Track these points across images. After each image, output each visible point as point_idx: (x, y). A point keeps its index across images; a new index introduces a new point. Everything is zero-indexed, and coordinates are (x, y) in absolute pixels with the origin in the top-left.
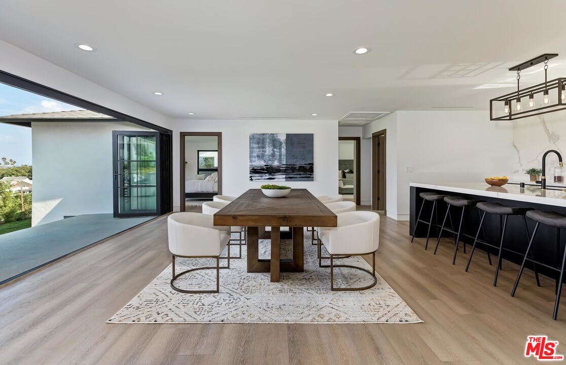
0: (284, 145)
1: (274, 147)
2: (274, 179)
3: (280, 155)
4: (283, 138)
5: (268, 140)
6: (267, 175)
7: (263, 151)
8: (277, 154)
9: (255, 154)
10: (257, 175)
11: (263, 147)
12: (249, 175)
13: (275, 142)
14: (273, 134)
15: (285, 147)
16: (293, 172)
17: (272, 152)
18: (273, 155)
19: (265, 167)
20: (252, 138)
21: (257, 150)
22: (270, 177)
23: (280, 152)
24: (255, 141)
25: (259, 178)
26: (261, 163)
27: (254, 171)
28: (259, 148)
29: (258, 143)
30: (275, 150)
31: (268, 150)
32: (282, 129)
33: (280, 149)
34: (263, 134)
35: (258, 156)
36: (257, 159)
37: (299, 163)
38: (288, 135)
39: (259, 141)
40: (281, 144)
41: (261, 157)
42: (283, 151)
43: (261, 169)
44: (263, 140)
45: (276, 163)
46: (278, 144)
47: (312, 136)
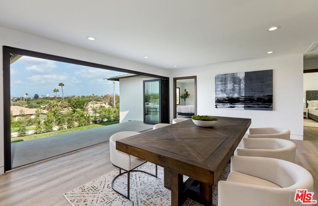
0: (243, 82)
1: (235, 83)
3: (240, 89)
4: (242, 76)
5: (229, 78)
7: (225, 87)
8: (237, 88)
9: (219, 89)
10: (221, 104)
11: (226, 84)
12: (215, 104)
13: (235, 79)
14: (234, 74)
15: (244, 83)
17: (232, 87)
18: (233, 90)
19: (227, 99)
20: (217, 78)
21: (220, 86)
23: (240, 86)
24: (219, 79)
26: (224, 96)
27: (219, 101)
28: (222, 84)
29: (222, 81)
30: (235, 85)
31: (230, 86)
33: (240, 84)
34: (225, 74)
35: (221, 91)
36: (220, 93)
37: (257, 95)
38: (246, 73)
39: (223, 79)
40: (240, 80)
41: (224, 91)
42: (242, 86)
44: (225, 79)
45: (236, 96)
46: (237, 81)
47: (272, 71)
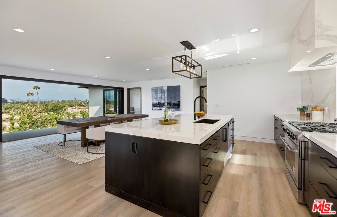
0: (166, 92)
1: (162, 93)
2: (162, 109)
3: (164, 97)
4: (165, 89)
5: (159, 90)
6: (159, 107)
7: (157, 96)
8: (163, 97)
9: (154, 97)
10: (155, 107)
11: (157, 94)
12: (151, 107)
13: (162, 91)
14: (161, 87)
15: (166, 93)
16: (170, 106)
17: (161, 96)
18: (161, 97)
19: (158, 104)
20: (153, 89)
21: (154, 95)
22: (160, 108)
23: (164, 96)
24: (154, 90)
25: (156, 109)
26: (156, 102)
27: (154, 105)
28: (155, 94)
29: (155, 92)
30: (162, 95)
31: (159, 95)
32: (165, 84)
33: (164, 94)
34: (157, 87)
35: (155, 98)
36: (154, 99)
37: (173, 101)
38: (168, 87)
39: (155, 90)
41: (156, 98)
42: (166, 95)
43: (157, 104)
44: (157, 90)
45: (163, 102)
46: (163, 92)
47: (179, 86)
